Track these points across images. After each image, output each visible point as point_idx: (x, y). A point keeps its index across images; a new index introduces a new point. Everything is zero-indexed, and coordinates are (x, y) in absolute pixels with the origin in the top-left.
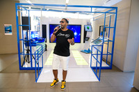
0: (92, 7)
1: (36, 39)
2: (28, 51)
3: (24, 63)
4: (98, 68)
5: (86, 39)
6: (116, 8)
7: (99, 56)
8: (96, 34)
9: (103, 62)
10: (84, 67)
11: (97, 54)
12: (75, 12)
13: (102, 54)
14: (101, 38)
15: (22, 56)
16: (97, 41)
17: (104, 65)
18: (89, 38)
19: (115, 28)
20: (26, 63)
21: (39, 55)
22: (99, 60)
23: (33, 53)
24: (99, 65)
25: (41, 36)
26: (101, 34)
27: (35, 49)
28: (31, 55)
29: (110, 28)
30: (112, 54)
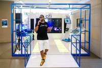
0: (69, 4)
1: (26, 30)
2: (19, 40)
3: (16, 50)
4: (78, 55)
5: (66, 30)
6: (90, 4)
7: (78, 45)
8: (74, 26)
9: (82, 50)
10: (65, 54)
11: (76, 43)
12: (56, 9)
13: (80, 43)
14: (79, 29)
15: (14, 45)
16: (76, 31)
17: (83, 52)
18: (68, 29)
19: (90, 20)
20: (17, 50)
21: (28, 43)
22: (78, 48)
23: (23, 42)
24: (78, 53)
25: (30, 28)
26: (79, 25)
27: (24, 39)
28: (22, 43)
29: (85, 20)
30: (89, 43)
